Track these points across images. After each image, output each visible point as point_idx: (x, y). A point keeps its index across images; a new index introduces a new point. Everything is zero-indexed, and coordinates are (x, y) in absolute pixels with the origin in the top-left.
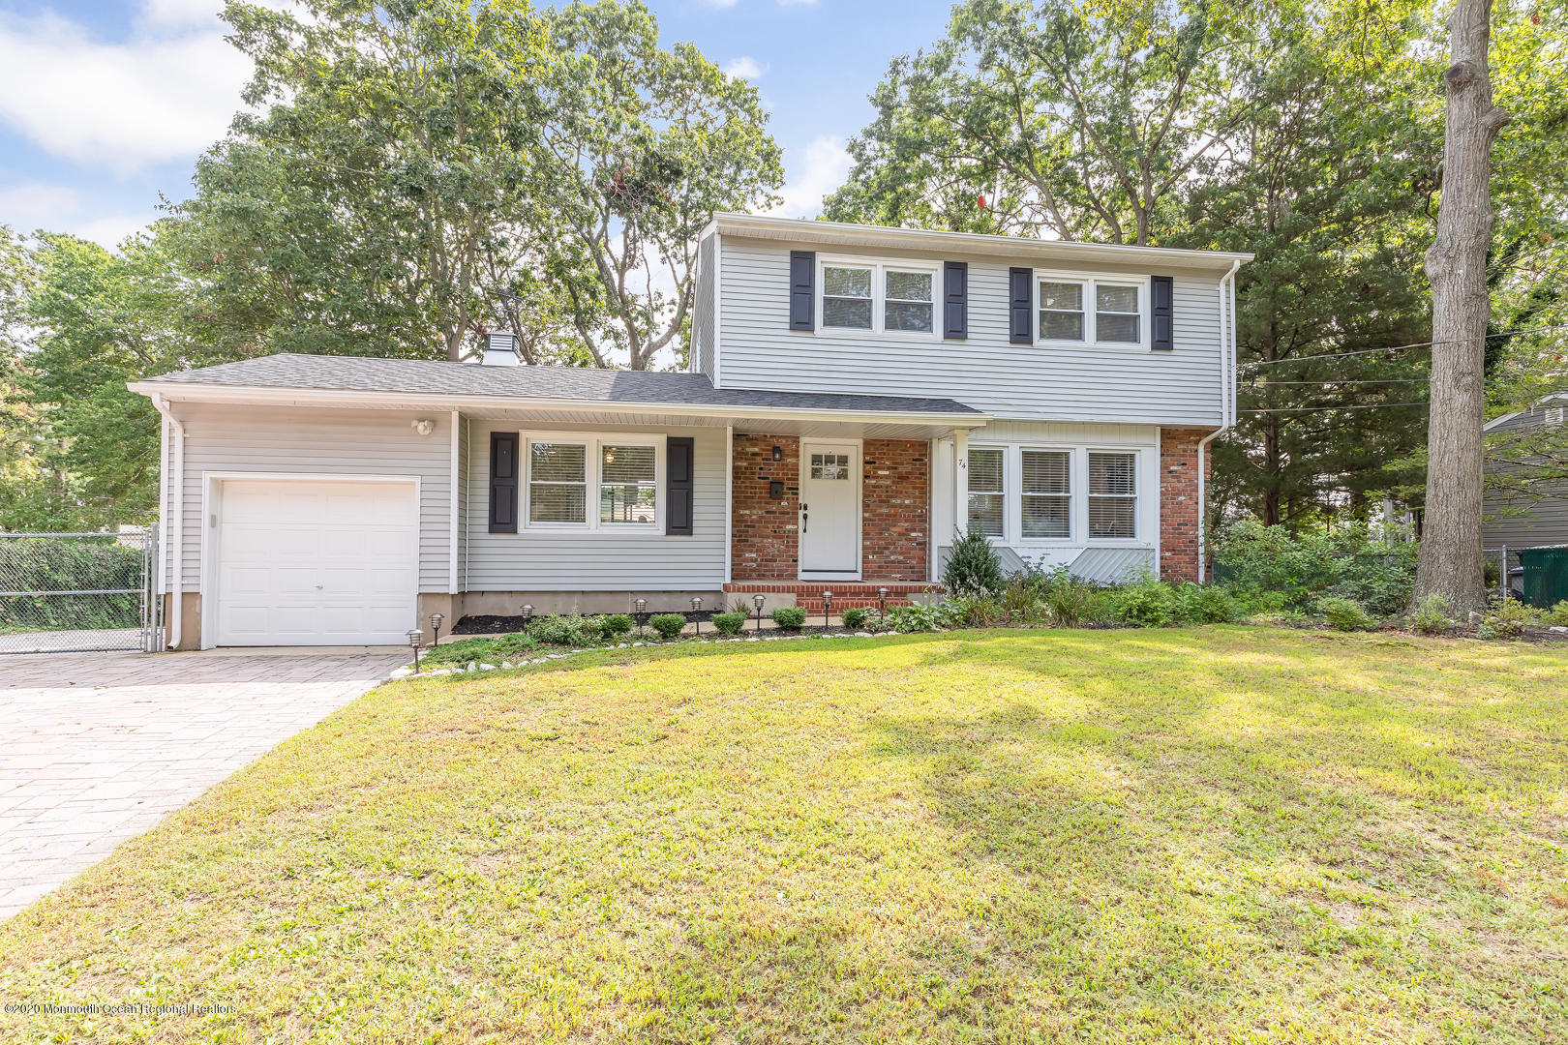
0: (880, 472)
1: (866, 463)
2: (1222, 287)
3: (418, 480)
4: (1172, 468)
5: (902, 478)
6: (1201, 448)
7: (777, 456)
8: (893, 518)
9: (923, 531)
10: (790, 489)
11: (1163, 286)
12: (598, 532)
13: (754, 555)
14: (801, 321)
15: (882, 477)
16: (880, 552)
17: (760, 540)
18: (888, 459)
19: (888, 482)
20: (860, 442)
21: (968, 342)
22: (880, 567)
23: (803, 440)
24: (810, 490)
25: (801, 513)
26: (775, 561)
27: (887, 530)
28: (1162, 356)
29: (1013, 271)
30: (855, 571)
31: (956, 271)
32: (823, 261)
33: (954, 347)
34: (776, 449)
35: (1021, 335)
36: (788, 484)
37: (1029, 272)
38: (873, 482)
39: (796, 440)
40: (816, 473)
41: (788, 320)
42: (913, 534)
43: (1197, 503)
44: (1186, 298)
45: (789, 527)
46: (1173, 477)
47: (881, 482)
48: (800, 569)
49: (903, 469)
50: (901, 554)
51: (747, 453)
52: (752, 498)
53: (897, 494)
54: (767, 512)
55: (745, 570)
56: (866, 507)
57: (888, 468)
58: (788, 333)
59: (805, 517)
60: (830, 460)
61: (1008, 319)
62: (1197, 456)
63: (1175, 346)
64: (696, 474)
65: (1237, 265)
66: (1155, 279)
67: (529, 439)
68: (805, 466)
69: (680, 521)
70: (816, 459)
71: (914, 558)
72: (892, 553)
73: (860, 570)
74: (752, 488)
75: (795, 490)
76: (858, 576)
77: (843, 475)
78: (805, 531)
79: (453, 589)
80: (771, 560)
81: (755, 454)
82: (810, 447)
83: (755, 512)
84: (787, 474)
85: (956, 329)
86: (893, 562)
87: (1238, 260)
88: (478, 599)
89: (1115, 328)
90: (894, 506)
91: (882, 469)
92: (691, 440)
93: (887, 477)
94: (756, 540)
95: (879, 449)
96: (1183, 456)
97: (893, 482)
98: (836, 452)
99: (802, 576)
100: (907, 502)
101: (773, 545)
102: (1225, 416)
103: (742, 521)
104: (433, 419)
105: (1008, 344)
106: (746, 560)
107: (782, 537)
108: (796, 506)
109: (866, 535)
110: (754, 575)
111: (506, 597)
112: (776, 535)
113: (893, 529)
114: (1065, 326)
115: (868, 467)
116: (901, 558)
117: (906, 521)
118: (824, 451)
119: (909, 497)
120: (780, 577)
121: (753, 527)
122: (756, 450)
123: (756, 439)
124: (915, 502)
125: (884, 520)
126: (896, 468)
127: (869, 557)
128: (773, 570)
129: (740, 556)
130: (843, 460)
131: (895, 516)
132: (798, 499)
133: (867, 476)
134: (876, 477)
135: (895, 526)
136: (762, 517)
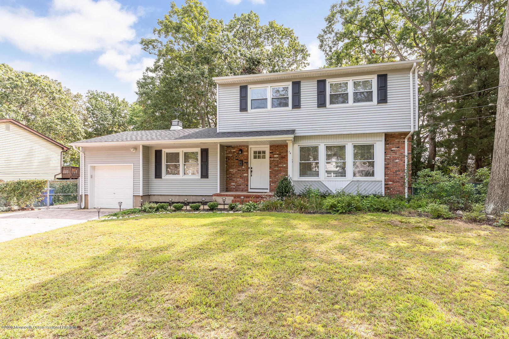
0: (275, 156)
2: (411, 75)
4: (393, 149)
5: (283, 157)
6: (406, 140)
7: (240, 152)
10: (245, 162)
11: (383, 78)
12: (183, 178)
13: (234, 184)
14: (243, 108)
15: (276, 157)
16: (275, 182)
17: (236, 179)
18: (278, 151)
19: (278, 159)
20: (269, 146)
21: (301, 109)
23: (250, 146)
24: (253, 163)
25: (249, 170)
26: (241, 186)
27: (277, 175)
28: (383, 106)
29: (318, 81)
30: (267, 189)
31: (297, 85)
32: (250, 88)
33: (296, 111)
34: (241, 150)
35: (321, 104)
36: (244, 161)
37: (324, 81)
39: (247, 147)
40: (255, 157)
41: (239, 108)
43: (404, 162)
44: (393, 82)
45: (245, 175)
46: (393, 152)
47: (275, 159)
48: (249, 188)
51: (232, 152)
52: (233, 166)
53: (281, 163)
54: (238, 170)
55: (231, 189)
56: (270, 168)
57: (278, 154)
58: (240, 113)
59: (252, 171)
60: (260, 152)
61: (316, 99)
62: (404, 144)
63: (388, 101)
64: (209, 159)
66: (379, 76)
67: (165, 151)
68: (251, 155)
69: (205, 174)
70: (255, 152)
73: (269, 189)
74: (233, 163)
75: (247, 163)
76: (268, 191)
77: (263, 157)
78: (251, 176)
79: (141, 194)
80: (239, 185)
81: (234, 152)
82: (253, 148)
83: (234, 170)
84: (244, 158)
85: (297, 105)
88: (153, 197)
89: (362, 97)
90: (280, 167)
92: (207, 149)
93: (277, 157)
94: (235, 179)
95: (275, 148)
96: (398, 144)
97: (280, 159)
98: (261, 150)
99: (250, 190)
100: (284, 166)
101: (240, 181)
102: (412, 127)
103: (231, 173)
104: (136, 148)
105: (317, 108)
106: (232, 185)
107: (243, 178)
108: (248, 168)
109: (271, 177)
110: (234, 190)
111: (160, 196)
112: (241, 177)
113: (279, 175)
114: (341, 99)
115: (271, 154)
117: (284, 172)
118: (257, 150)
120: (242, 191)
121: (234, 175)
122: (235, 150)
123: (234, 147)
125: (276, 172)
126: (280, 154)
127: (272, 184)
128: (240, 189)
129: (230, 184)
130: (264, 152)
131: (280, 170)
132: (248, 166)
133: (270, 158)
134: (274, 158)
135: (280, 174)
136: (236, 172)
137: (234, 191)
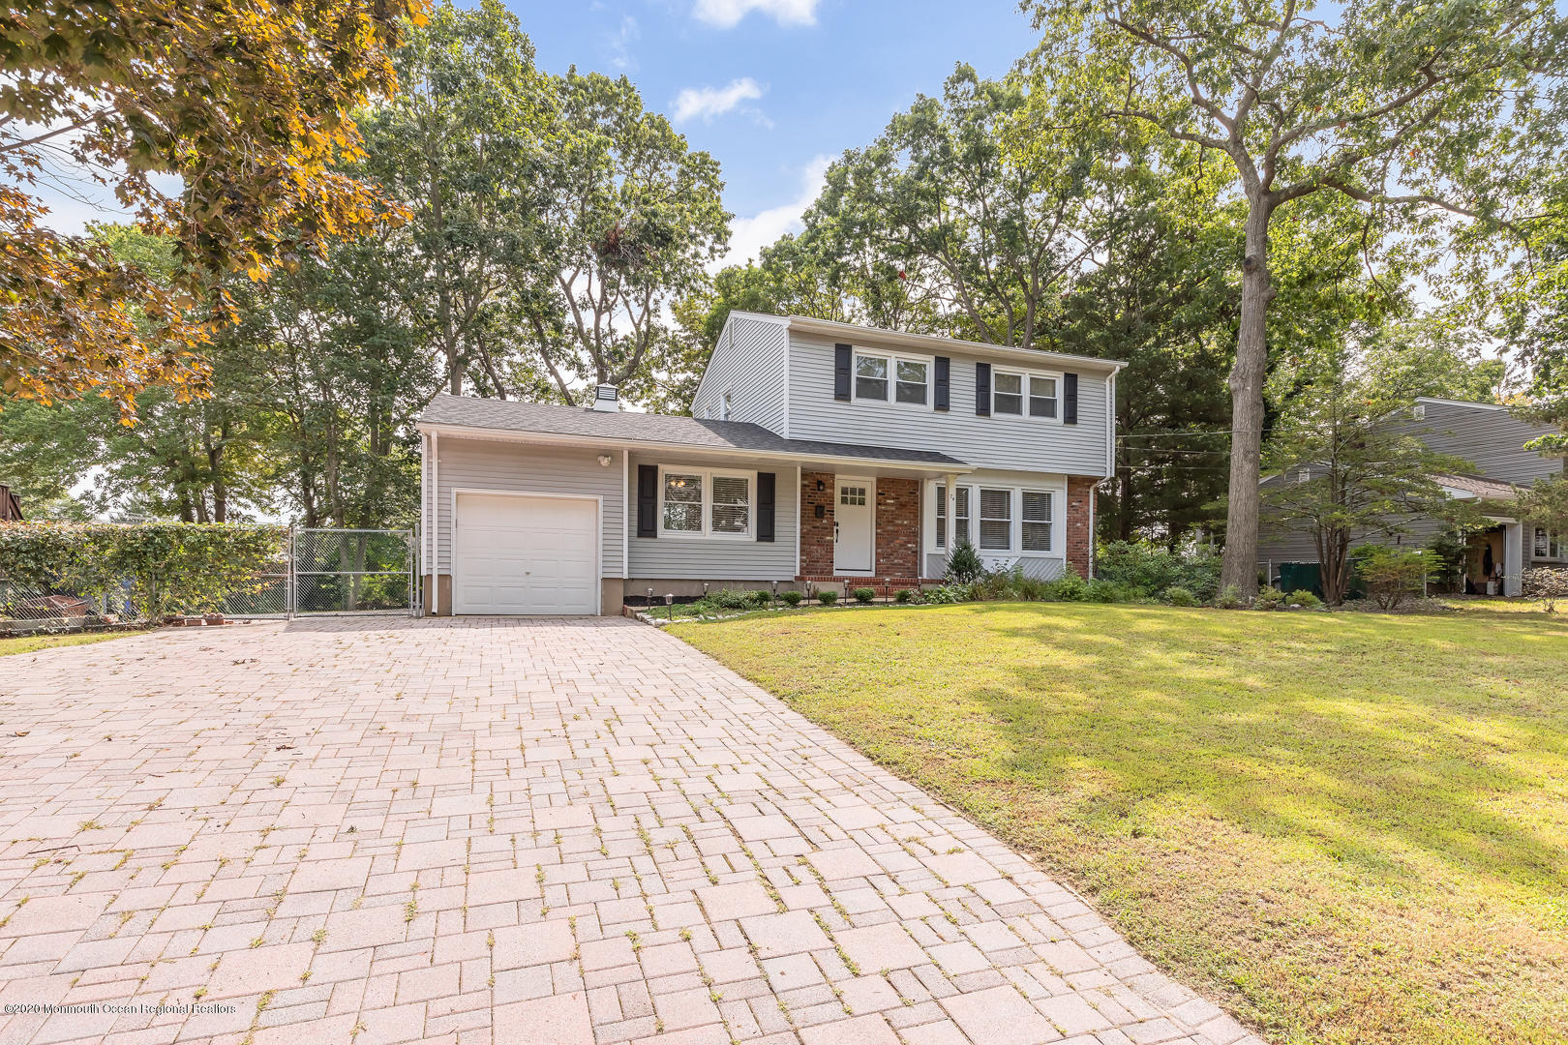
0: (888, 501)
1: (879, 494)
2: (1108, 383)
3: (601, 498)
5: (903, 506)
6: (1091, 493)
7: (823, 488)
8: (896, 534)
9: (916, 543)
10: (830, 511)
11: (1071, 380)
12: (710, 538)
13: (804, 558)
14: (842, 394)
15: (890, 505)
16: (887, 557)
17: (808, 547)
18: (893, 492)
19: (894, 509)
20: (874, 480)
21: (949, 413)
22: (887, 567)
23: (837, 477)
24: (842, 512)
25: (835, 528)
27: (892, 542)
28: (1070, 428)
29: (978, 365)
30: (871, 570)
31: (943, 364)
32: (858, 352)
33: (941, 416)
34: (820, 483)
35: (983, 410)
36: (829, 508)
37: (988, 367)
38: (883, 508)
39: (833, 476)
40: (844, 501)
41: (833, 392)
42: (909, 545)
44: (1085, 388)
45: (829, 538)
46: (1074, 510)
47: (890, 508)
48: (834, 569)
49: (903, 499)
50: (901, 559)
52: (803, 516)
53: (899, 517)
54: (817, 528)
55: (807, 567)
56: (878, 525)
57: (893, 498)
58: (834, 401)
59: (837, 532)
60: (853, 491)
61: (975, 398)
62: (1089, 496)
63: (1078, 422)
64: (778, 498)
65: (1118, 369)
66: (1067, 376)
67: (664, 469)
68: (838, 496)
69: (766, 533)
70: (844, 491)
71: (910, 562)
72: (896, 558)
73: (874, 569)
74: (803, 509)
75: (832, 512)
76: (872, 574)
77: (862, 503)
78: (837, 541)
79: (625, 576)
82: (841, 482)
84: (828, 501)
85: (942, 404)
86: (897, 565)
87: (1119, 365)
88: (638, 584)
89: (1042, 407)
90: (897, 525)
91: (890, 499)
92: (772, 475)
93: (892, 505)
95: (887, 484)
97: (897, 508)
98: (858, 485)
99: (835, 572)
100: (906, 522)
102: (1108, 470)
104: (613, 456)
105: (975, 416)
107: (826, 545)
108: (832, 524)
109: (878, 545)
110: (804, 571)
112: (823, 543)
113: (897, 542)
114: (1010, 405)
115: (880, 497)
116: (902, 562)
117: (905, 536)
118: (849, 485)
119: (907, 519)
120: (824, 572)
123: (816, 476)
124: (911, 523)
125: (891, 535)
126: (899, 498)
127: (882, 561)
130: (862, 492)
131: (898, 532)
132: (833, 519)
133: (878, 504)
134: (886, 505)
135: (898, 539)
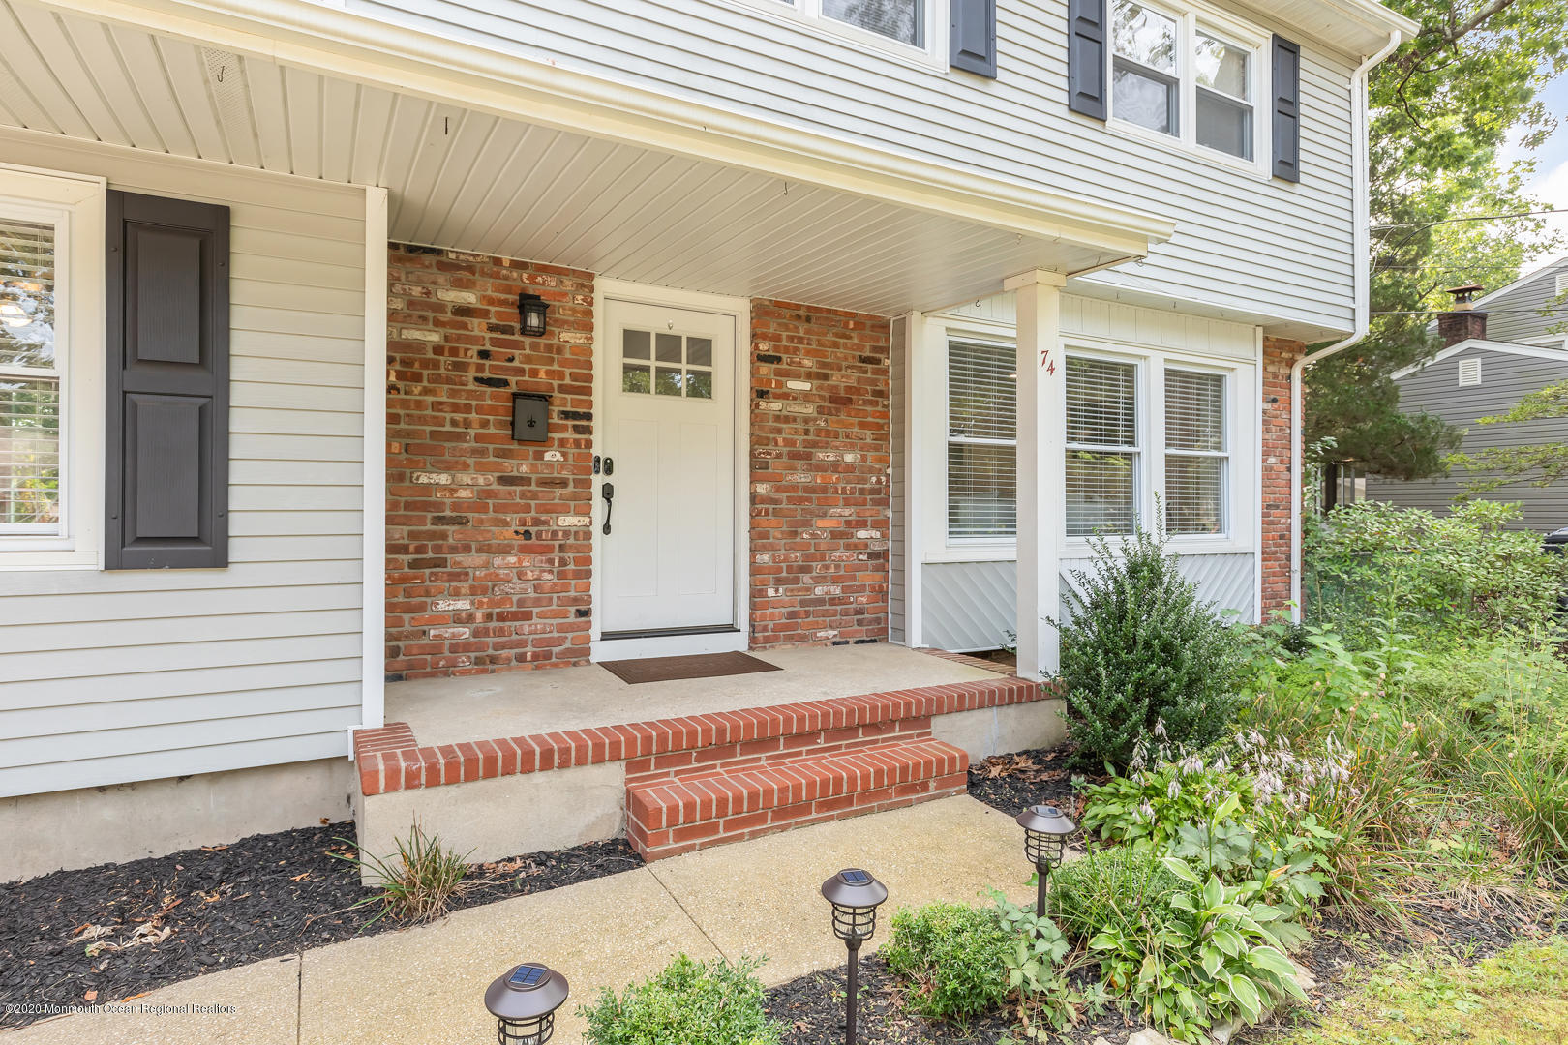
1: (760, 358)
2: (1357, 84)
5: (839, 401)
6: (1297, 373)
7: (534, 320)
8: (817, 497)
9: (881, 524)
10: (567, 415)
11: (1287, 59)
13: (463, 604)
15: (794, 396)
16: (789, 576)
17: (480, 558)
18: (808, 353)
19: (810, 410)
20: (742, 307)
21: (996, 88)
22: (792, 615)
23: (603, 286)
24: (623, 420)
25: (598, 481)
26: (527, 616)
27: (807, 524)
28: (1283, 192)
30: (731, 628)
33: (969, 92)
34: (528, 303)
35: (1086, 96)
36: (562, 402)
38: (776, 406)
39: (585, 281)
40: (633, 382)
42: (862, 534)
43: (1290, 470)
44: (1314, 88)
45: (567, 521)
47: (794, 409)
48: (595, 633)
49: (839, 380)
50: (835, 580)
51: (440, 307)
52: (460, 437)
53: (828, 438)
54: (504, 480)
55: (435, 650)
56: (758, 467)
57: (809, 376)
59: (608, 492)
60: (669, 345)
61: (1064, 55)
62: (1291, 388)
63: (1303, 178)
64: (241, 342)
65: (1393, 41)
66: (1278, 44)
68: (608, 361)
69: (169, 514)
70: (634, 341)
71: (862, 589)
72: (820, 580)
73: (744, 623)
74: (456, 408)
75: (582, 420)
76: (742, 642)
77: (701, 386)
78: (607, 529)
80: (515, 616)
81: (464, 311)
82: (620, 306)
83: (466, 478)
84: (561, 376)
85: (974, 52)
86: (820, 601)
87: (1401, 32)
90: (821, 468)
91: (797, 377)
93: (806, 396)
94: (471, 560)
95: (789, 326)
96: (1274, 385)
97: (820, 410)
98: (686, 327)
99: (601, 651)
100: (849, 458)
101: (521, 573)
102: (1360, 317)
103: (426, 506)
106: (440, 620)
107: (547, 550)
108: (585, 464)
109: (759, 538)
110: (464, 661)
112: (530, 543)
113: (820, 523)
115: (765, 369)
116: (836, 591)
117: (847, 504)
118: (653, 323)
119: (852, 447)
120: (542, 660)
121: (461, 522)
122: (469, 298)
123: (470, 268)
124: (864, 459)
125: (801, 501)
126: (825, 377)
127: (771, 592)
128: (522, 644)
129: (421, 608)
130: (702, 349)
131: (824, 490)
132: (589, 444)
133: (759, 393)
134: (785, 396)
135: (824, 515)
136: (488, 494)
137: (465, 673)
